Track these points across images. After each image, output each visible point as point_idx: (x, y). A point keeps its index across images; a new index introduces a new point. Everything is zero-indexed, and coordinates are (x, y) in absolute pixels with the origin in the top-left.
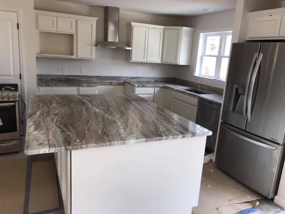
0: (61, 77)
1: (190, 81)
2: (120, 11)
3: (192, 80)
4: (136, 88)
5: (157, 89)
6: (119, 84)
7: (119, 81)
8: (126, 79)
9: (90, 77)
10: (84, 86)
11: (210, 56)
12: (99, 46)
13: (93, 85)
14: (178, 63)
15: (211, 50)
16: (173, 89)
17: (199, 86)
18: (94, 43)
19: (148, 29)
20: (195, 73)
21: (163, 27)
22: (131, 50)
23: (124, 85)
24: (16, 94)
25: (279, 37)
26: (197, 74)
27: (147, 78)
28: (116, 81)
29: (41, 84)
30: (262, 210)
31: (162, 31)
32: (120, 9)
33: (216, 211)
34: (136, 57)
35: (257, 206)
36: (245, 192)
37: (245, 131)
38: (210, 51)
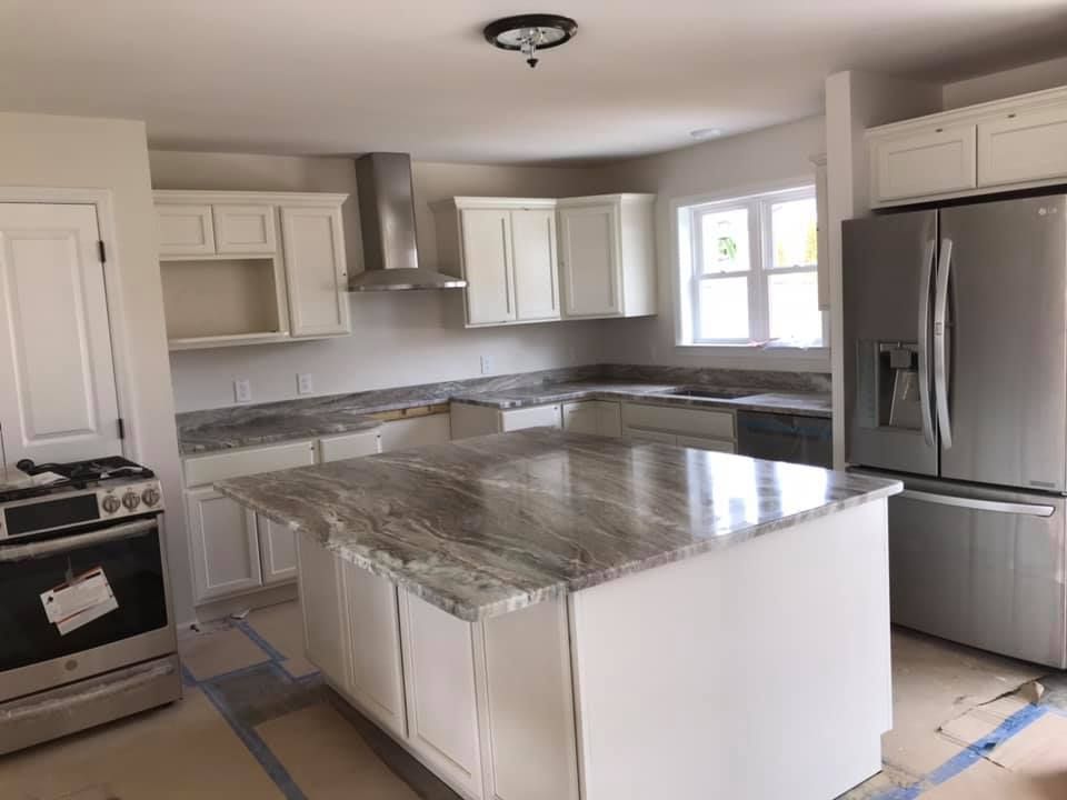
0: (235, 414)
1: (666, 367)
2: (413, 165)
3: (672, 362)
4: (505, 414)
5: (569, 407)
6: (434, 411)
7: (430, 399)
8: (453, 389)
9: (333, 401)
10: (337, 432)
11: (723, 275)
12: (362, 288)
13: (365, 423)
14: (620, 310)
15: (723, 256)
16: (629, 397)
17: (706, 377)
18: (343, 280)
19: (508, 213)
20: (680, 337)
21: (551, 202)
22: (466, 288)
23: (448, 411)
24: (157, 488)
25: (982, 188)
26: (686, 340)
27: (518, 375)
28: (422, 403)
29: (192, 448)
30: (1058, 705)
31: (552, 215)
32: (412, 156)
33: (938, 736)
34: (483, 310)
35: (1042, 696)
36: (983, 669)
37: (939, 478)
38: (721, 260)
